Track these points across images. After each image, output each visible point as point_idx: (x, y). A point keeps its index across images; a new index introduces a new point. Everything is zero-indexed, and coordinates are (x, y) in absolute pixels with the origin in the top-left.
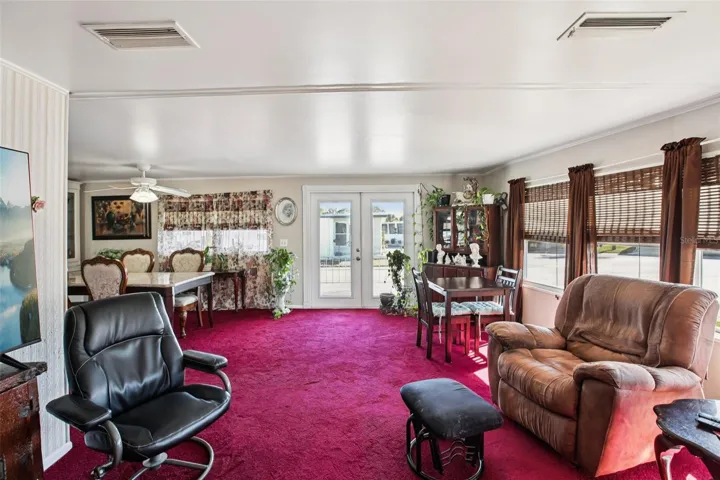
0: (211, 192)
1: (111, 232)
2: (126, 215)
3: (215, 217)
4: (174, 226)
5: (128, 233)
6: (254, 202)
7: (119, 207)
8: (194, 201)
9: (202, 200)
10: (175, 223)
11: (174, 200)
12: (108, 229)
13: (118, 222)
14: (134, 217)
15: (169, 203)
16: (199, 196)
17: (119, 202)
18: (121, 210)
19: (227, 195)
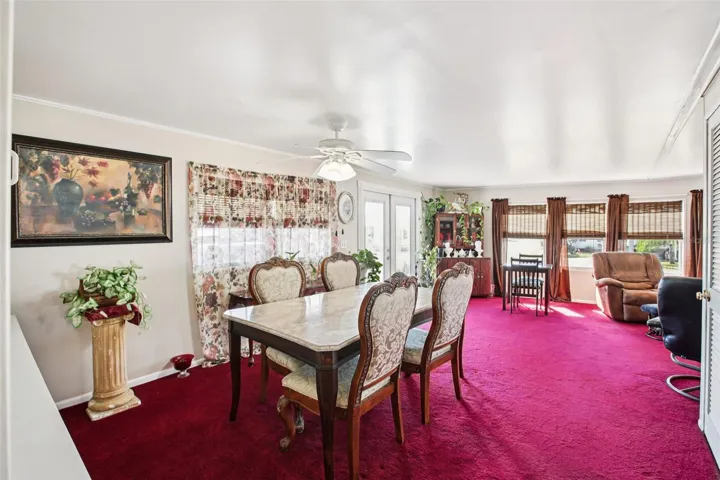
0: (272, 172)
1: (68, 229)
2: (114, 192)
3: (276, 209)
4: (219, 219)
5: (120, 230)
6: (321, 192)
7: (93, 172)
8: (250, 180)
9: (258, 181)
10: (222, 214)
11: (218, 175)
12: (60, 221)
13: (90, 206)
14: (132, 198)
15: (211, 179)
16: (255, 175)
17: (93, 161)
18: (100, 179)
19: (292, 179)
